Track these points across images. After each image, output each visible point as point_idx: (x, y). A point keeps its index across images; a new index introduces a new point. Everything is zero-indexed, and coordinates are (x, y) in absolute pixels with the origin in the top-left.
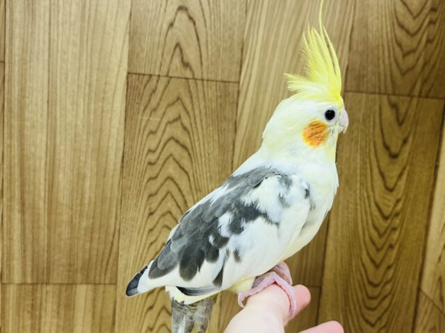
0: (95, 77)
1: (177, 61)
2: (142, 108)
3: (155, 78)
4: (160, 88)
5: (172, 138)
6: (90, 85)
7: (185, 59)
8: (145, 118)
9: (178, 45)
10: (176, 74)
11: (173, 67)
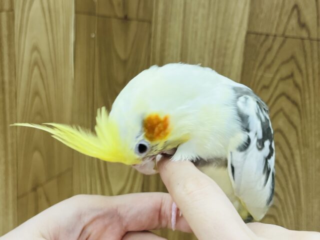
0: (219, 36)
1: (294, 22)
2: (257, 64)
3: (271, 38)
4: (276, 47)
5: (283, 94)
6: (214, 42)
7: (302, 20)
8: (260, 74)
9: (296, 7)
10: (291, 34)
11: (290, 27)
